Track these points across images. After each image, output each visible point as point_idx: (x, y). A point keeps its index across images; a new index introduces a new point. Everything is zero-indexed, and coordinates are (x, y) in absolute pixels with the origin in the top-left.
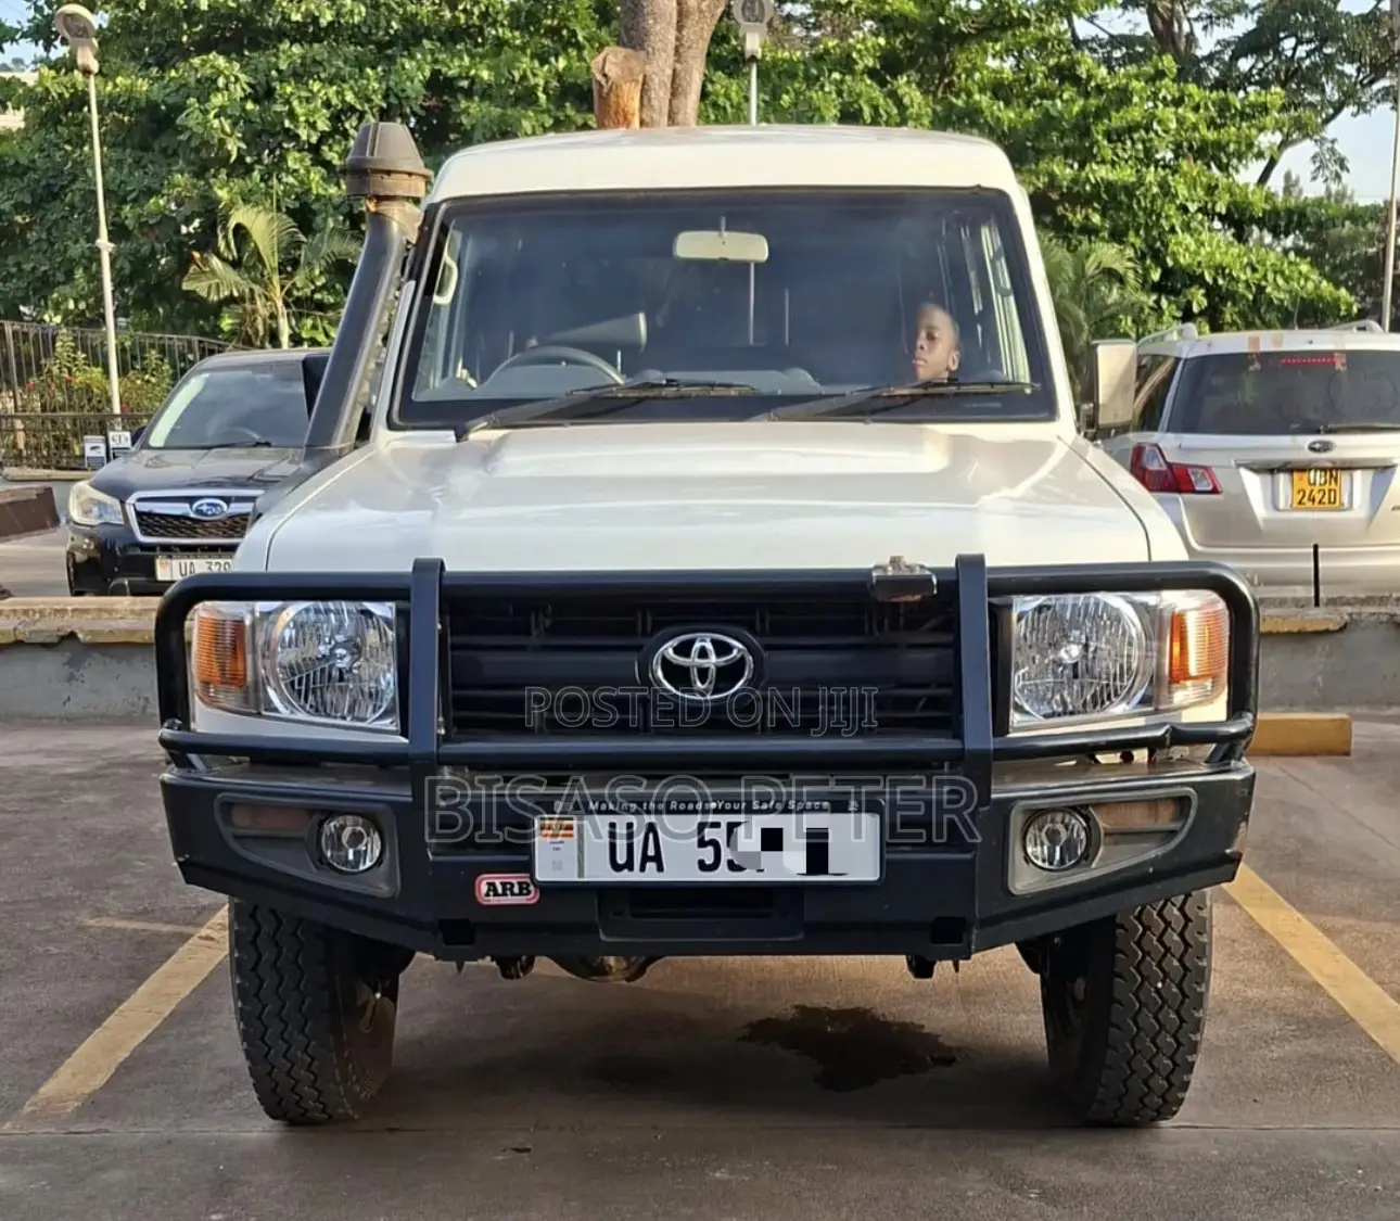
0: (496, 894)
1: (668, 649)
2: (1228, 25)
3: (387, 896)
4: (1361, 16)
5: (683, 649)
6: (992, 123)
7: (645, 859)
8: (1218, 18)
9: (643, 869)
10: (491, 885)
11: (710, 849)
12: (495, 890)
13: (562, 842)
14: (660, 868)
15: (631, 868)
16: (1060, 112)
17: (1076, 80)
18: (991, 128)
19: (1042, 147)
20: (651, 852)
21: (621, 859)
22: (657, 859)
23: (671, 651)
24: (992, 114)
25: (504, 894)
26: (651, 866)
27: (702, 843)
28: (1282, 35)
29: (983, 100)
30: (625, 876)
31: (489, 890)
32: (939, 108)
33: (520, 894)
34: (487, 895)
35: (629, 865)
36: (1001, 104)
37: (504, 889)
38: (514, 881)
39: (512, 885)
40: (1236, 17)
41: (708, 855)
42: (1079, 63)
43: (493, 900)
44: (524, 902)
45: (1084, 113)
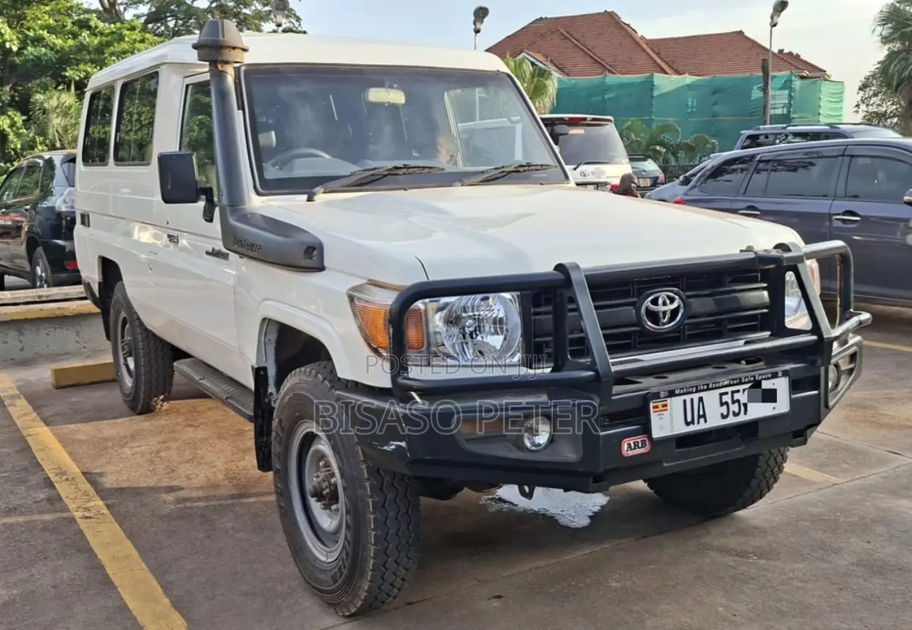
0: (631, 449)
1: (648, 303)
2: (136, 8)
3: (578, 460)
4: (203, 9)
5: (655, 302)
6: (51, 45)
7: (699, 417)
8: (130, 4)
9: (698, 423)
10: (629, 444)
11: (725, 407)
12: (631, 447)
13: (662, 414)
14: (706, 421)
15: (694, 424)
16: (88, 43)
17: (89, 28)
18: (50, 47)
19: (79, 58)
20: (701, 413)
21: (689, 419)
22: (704, 416)
23: (649, 304)
24: (50, 41)
25: (635, 449)
26: (702, 420)
27: (722, 404)
28: (168, 15)
29: (45, 34)
30: (692, 428)
31: (628, 447)
32: (20, 36)
33: (642, 447)
34: (627, 451)
35: (692, 422)
36: (54, 36)
37: (635, 445)
38: (639, 440)
39: (638, 442)
40: (139, 5)
41: (724, 410)
42: (90, 19)
43: (631, 453)
44: (644, 451)
45: (101, 44)
